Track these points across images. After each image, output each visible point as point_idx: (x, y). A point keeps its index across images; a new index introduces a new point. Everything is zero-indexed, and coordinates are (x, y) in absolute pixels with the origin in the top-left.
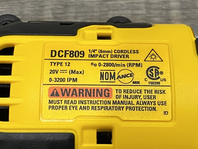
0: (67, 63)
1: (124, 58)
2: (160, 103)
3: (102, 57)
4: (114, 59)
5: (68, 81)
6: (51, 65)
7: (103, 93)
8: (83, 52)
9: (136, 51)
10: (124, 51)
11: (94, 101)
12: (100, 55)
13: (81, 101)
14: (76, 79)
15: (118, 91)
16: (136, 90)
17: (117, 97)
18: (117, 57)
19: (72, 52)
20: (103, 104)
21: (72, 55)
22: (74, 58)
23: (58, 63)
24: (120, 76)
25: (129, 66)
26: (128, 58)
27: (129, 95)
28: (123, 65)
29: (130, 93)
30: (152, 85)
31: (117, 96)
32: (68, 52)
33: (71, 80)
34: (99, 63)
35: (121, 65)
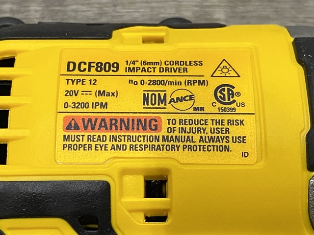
0: (92, 81)
1: (179, 72)
2: (236, 140)
3: (146, 72)
4: (164, 73)
5: (93, 108)
6: (68, 84)
7: (148, 124)
8: (118, 64)
9: (199, 62)
10: (179, 63)
11: (133, 136)
12: (144, 68)
13: (113, 136)
14: (106, 104)
15: (171, 121)
16: (198, 120)
17: (169, 131)
18: (169, 72)
19: (99, 65)
20: (147, 141)
21: (99, 69)
22: (103, 72)
23: (77, 80)
24: (173, 99)
25: (188, 85)
26: (187, 72)
27: (188, 127)
28: (178, 82)
29: (190, 124)
30: (224, 112)
31: (169, 129)
32: (94, 65)
33: (98, 105)
34: (141, 81)
35: (176, 82)
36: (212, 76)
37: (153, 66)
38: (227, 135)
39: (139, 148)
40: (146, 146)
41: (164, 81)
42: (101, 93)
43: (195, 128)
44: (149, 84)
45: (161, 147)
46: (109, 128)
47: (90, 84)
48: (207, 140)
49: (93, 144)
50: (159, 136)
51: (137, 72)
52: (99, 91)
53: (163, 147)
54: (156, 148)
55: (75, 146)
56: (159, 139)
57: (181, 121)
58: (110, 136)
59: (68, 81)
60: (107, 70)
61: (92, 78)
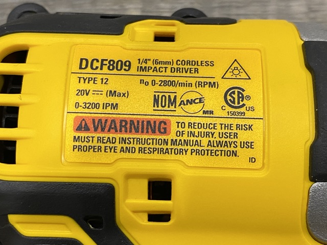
46: (118, 130)
60: (119, 68)
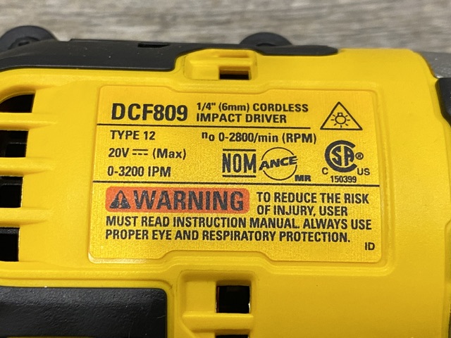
36: (322, 128)
37: (237, 112)
38: (344, 217)
39: (216, 236)
40: (227, 233)
41: (253, 134)
42: (161, 153)
43: (298, 206)
44: (231, 140)
45: (249, 235)
47: (146, 138)
48: (315, 225)
49: (150, 229)
50: (245, 219)
51: (213, 121)
52: (159, 150)
53: (251, 235)
54: (241, 236)
55: (124, 233)
56: (245, 223)
57: (277, 196)
58: (175, 218)
59: (113, 134)
61: (149, 129)
